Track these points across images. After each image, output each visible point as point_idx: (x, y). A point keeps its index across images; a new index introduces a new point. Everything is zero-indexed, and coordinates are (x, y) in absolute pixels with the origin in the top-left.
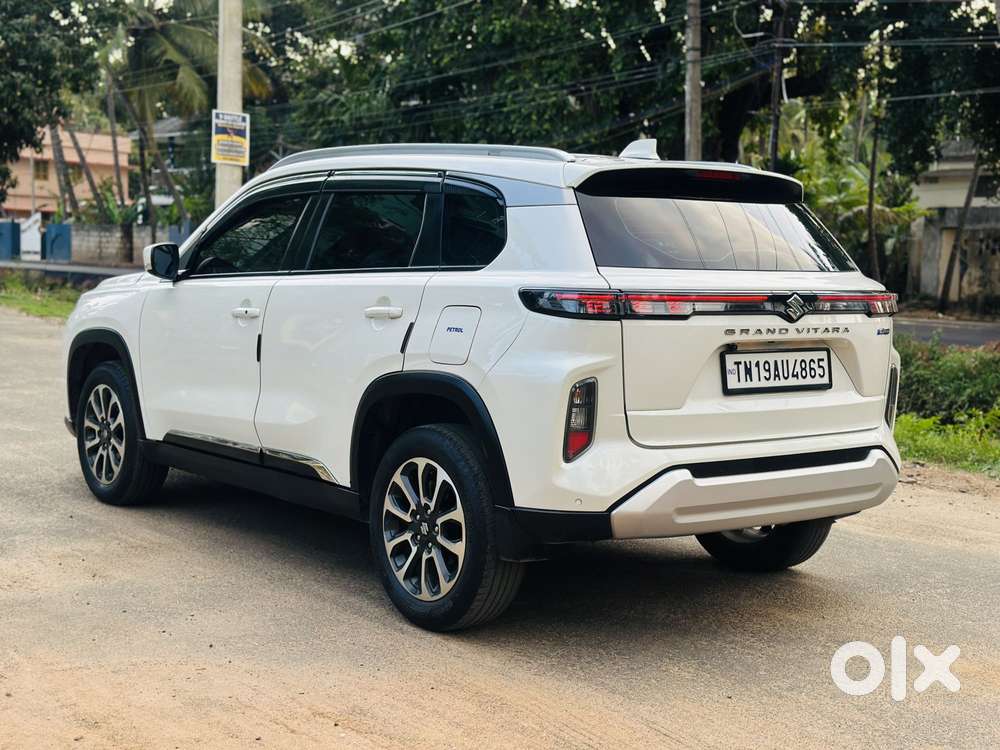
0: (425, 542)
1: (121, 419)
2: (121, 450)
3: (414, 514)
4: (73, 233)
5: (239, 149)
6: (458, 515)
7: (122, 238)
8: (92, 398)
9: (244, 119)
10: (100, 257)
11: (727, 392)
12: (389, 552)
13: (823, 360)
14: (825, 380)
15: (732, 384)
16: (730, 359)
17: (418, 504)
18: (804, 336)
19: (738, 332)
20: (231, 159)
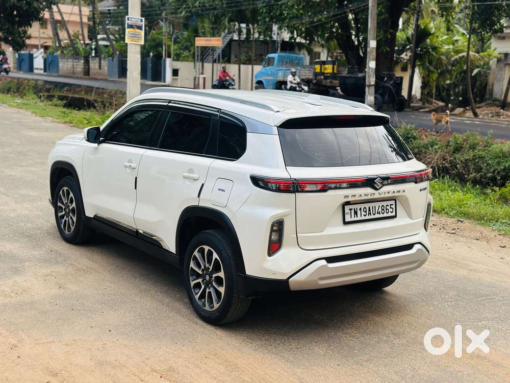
0: (208, 284)
1: (74, 205)
2: (75, 219)
3: (203, 271)
4: (60, 60)
5: (139, 36)
6: (221, 274)
7: (84, 63)
8: (61, 193)
9: (142, 21)
10: (73, 73)
11: (345, 223)
12: (192, 286)
13: (392, 205)
14: (393, 214)
15: (348, 219)
16: (347, 208)
17: (205, 266)
18: (383, 196)
19: (350, 196)
20: (135, 41)
